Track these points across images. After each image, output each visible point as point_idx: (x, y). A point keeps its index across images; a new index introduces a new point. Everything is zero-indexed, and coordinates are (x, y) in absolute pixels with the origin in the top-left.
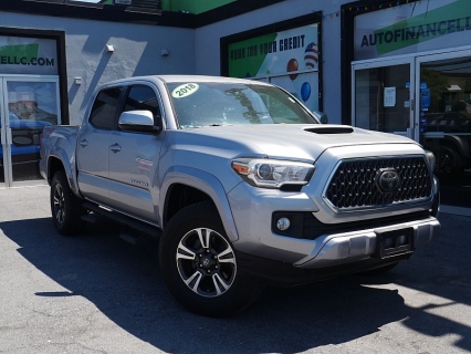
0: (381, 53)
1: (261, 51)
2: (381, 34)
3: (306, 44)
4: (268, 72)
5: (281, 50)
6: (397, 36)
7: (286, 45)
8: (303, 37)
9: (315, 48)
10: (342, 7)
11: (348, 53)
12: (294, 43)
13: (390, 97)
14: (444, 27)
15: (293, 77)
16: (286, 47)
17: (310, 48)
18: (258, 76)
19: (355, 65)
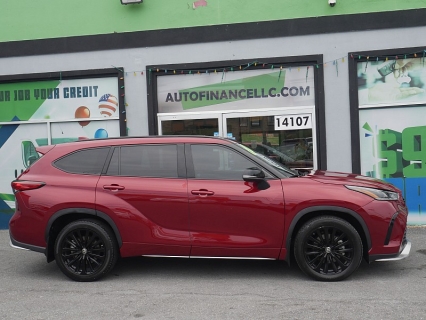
0: (185, 108)
1: (37, 96)
2: (186, 94)
3: (100, 95)
4: (48, 117)
5: (66, 96)
6: (201, 96)
7: (72, 93)
8: (96, 88)
10: (148, 67)
12: (86, 93)
15: (83, 123)
16: (73, 95)
17: (105, 98)
18: (31, 120)
19: (162, 117)
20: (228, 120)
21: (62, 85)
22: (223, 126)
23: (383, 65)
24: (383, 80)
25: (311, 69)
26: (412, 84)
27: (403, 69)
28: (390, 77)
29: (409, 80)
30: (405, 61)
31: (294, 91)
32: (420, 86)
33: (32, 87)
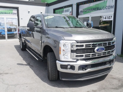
0: (84, 14)
2: (84, 10)
3: (70, 11)
5: (65, 12)
6: (87, 10)
8: (69, 9)
9: (71, 12)
11: (78, 14)
14: (96, 9)
19: (79, 17)
20: (92, 17)
31: (109, 7)
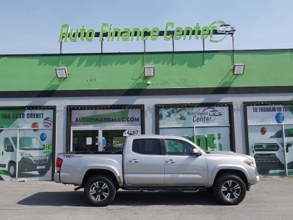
0: (84, 125)
1: (13, 117)
4: (18, 127)
7: (31, 116)
8: (42, 114)
9: (51, 119)
10: (67, 106)
12: (38, 116)
13: (89, 141)
14: (110, 120)
15: (35, 130)
16: (31, 117)
17: (47, 119)
18: (10, 128)
19: (73, 128)
20: (103, 131)
21: (27, 112)
22: (100, 133)
23: (169, 110)
24: (169, 116)
25: (140, 110)
26: (181, 119)
27: (177, 112)
28: (172, 115)
29: (180, 117)
30: (178, 109)
31: (132, 119)
32: (184, 119)
33: (11, 113)
